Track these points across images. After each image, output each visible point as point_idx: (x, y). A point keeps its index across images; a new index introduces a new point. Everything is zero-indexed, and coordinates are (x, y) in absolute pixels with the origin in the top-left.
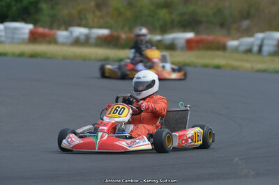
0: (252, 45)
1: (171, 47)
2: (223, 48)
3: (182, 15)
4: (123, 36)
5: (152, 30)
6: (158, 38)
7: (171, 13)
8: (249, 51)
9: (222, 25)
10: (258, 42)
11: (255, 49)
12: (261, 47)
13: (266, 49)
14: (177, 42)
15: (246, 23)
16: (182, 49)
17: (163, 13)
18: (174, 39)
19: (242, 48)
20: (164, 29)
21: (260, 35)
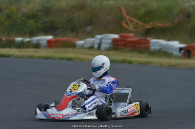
0: (94, 43)
1: (37, 46)
2: (73, 46)
3: (44, 23)
4: (4, 39)
5: (23, 35)
6: (28, 39)
7: (36, 22)
8: (92, 48)
9: (72, 30)
10: (98, 41)
11: (96, 46)
12: (100, 44)
13: (103, 46)
14: (41, 42)
15: (89, 28)
16: (45, 48)
17: (31, 22)
18: (39, 40)
19: (87, 46)
20: (32, 34)
21: (99, 36)
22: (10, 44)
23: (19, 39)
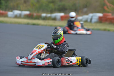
1: (55, 19)
3: (59, 6)
4: (35, 14)
5: (47, 12)
6: (49, 15)
7: (55, 5)
8: (86, 21)
10: (90, 17)
11: (89, 20)
12: (91, 20)
13: (93, 20)
14: (57, 17)
15: (85, 10)
16: (59, 20)
17: (51, 5)
19: (84, 20)
20: (52, 12)
21: (91, 15)
22: (39, 18)
23: (44, 15)
